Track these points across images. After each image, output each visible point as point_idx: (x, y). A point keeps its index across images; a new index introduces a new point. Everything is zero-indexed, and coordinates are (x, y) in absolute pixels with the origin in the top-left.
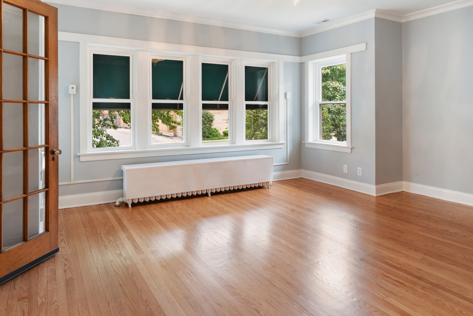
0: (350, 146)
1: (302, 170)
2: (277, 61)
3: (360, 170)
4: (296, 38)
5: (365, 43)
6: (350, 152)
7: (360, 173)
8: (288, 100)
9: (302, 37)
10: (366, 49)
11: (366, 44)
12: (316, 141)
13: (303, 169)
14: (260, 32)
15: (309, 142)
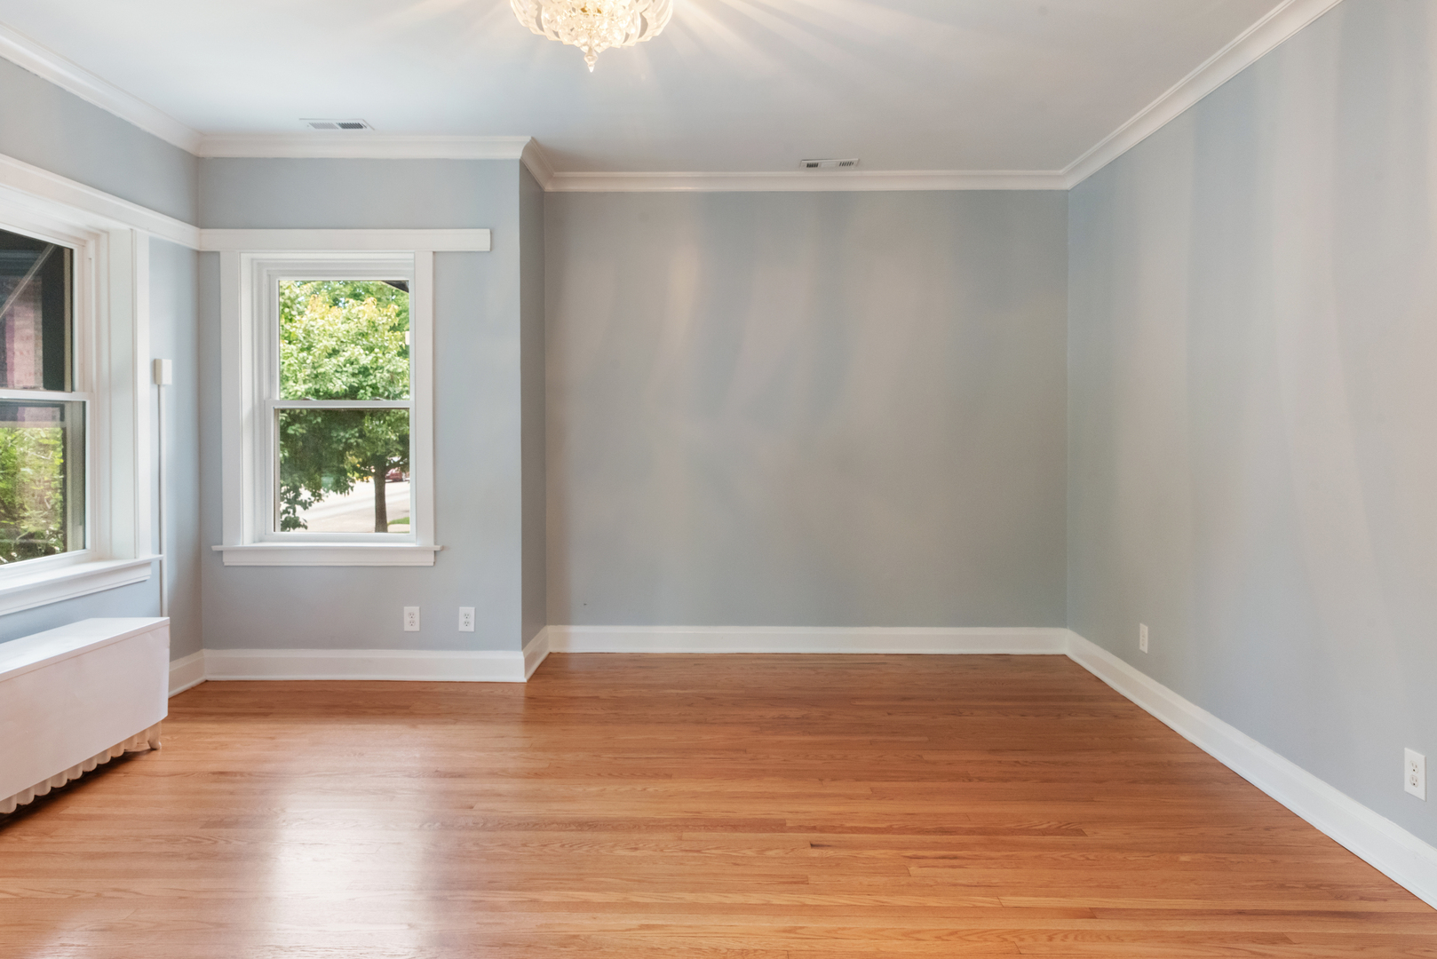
0: (429, 542)
1: (207, 654)
2: (126, 227)
3: (467, 616)
4: (184, 153)
5: (488, 231)
6: (432, 564)
7: (467, 624)
8: (162, 389)
9: (201, 154)
10: (491, 249)
11: (491, 233)
12: (261, 541)
13: (208, 648)
14: (68, 88)
15: (240, 545)
